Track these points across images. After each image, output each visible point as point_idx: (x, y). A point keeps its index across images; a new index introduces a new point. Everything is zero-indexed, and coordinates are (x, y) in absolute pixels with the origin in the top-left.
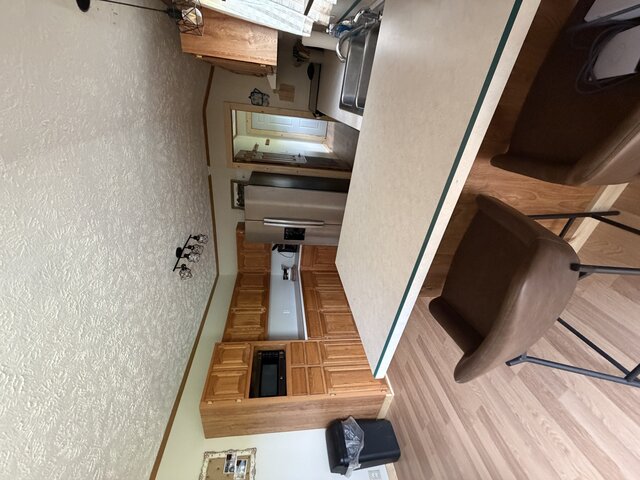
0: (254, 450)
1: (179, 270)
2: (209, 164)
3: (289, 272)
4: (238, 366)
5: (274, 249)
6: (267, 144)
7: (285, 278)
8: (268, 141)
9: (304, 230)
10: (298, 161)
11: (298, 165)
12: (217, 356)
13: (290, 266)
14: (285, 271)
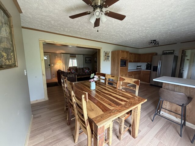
0: (109, 61)
1: (151, 41)
2: (181, 43)
3: (140, 67)
5: (148, 63)
6: (187, 60)
7: (137, 66)
8: (188, 60)
9: (157, 71)
10: (182, 70)
11: (180, 70)
12: (127, 52)
13: (142, 68)
14: (140, 66)
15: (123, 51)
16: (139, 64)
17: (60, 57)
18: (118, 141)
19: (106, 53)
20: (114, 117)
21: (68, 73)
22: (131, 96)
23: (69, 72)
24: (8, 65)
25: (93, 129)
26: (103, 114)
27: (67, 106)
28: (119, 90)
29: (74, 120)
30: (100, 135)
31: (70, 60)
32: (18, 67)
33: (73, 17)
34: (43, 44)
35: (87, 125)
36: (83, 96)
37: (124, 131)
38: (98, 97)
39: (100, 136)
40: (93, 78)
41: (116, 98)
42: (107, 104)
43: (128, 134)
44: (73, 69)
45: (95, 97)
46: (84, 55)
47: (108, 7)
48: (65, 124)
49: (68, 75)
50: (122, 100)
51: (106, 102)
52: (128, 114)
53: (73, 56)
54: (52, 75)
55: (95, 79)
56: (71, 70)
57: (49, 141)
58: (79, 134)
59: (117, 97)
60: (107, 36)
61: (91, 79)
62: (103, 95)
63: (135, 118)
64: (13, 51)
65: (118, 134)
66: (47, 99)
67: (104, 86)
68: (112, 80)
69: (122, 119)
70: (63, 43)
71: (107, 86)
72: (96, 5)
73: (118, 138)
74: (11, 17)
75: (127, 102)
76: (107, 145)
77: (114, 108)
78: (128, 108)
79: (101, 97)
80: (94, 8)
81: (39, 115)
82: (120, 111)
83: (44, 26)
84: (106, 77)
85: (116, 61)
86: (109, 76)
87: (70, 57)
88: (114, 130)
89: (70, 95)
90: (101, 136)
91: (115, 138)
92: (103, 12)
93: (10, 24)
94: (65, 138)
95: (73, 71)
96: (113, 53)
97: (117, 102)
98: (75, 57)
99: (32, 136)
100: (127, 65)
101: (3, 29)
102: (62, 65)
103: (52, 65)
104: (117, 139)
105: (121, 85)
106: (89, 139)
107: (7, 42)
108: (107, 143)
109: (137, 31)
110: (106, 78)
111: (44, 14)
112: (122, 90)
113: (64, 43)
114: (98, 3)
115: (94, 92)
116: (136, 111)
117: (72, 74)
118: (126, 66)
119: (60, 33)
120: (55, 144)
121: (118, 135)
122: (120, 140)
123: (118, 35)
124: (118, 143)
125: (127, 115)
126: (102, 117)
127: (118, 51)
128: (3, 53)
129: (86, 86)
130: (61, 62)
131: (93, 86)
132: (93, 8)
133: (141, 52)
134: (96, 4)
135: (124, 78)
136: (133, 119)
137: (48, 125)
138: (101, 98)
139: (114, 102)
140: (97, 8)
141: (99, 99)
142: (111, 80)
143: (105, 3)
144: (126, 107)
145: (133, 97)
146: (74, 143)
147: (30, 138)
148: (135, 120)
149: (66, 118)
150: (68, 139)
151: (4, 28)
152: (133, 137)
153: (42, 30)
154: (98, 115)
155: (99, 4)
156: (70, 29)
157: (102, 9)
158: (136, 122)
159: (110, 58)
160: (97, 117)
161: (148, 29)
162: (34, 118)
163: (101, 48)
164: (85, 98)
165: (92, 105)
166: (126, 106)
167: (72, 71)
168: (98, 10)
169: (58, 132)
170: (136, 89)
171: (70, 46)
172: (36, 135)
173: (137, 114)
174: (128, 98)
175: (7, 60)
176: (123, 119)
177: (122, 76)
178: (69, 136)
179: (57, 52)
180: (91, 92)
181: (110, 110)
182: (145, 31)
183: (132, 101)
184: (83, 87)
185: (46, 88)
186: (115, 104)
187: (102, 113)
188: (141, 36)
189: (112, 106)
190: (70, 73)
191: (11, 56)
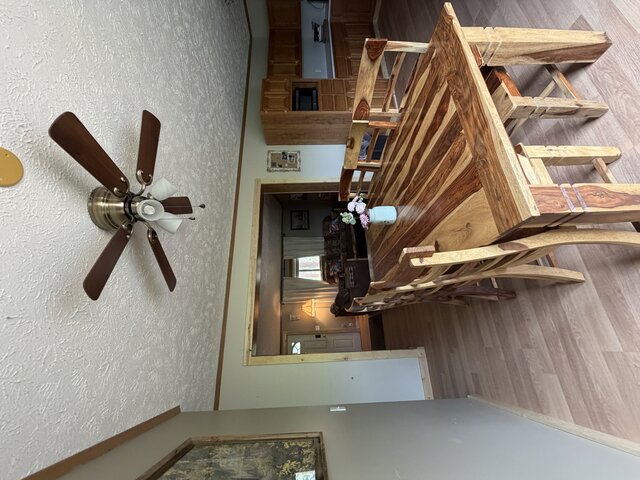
0: (299, 152)
3: (320, 30)
4: (280, 93)
7: (316, 39)
12: (266, 86)
13: (321, 22)
14: (316, 29)
15: (265, 103)
16: (307, 34)
17: (293, 305)
18: (608, 117)
19: (273, 165)
20: (503, 151)
21: (342, 286)
22: (428, 70)
23: (337, 281)
24: (316, 461)
25: (542, 226)
26: (488, 193)
27: (450, 298)
28: (401, 119)
29: (501, 280)
30: (568, 201)
31: (302, 275)
32: (321, 433)
33: (171, 281)
34: (257, 355)
35: (521, 246)
36: (415, 262)
37: (568, 95)
38: (422, 202)
39: (570, 204)
40: (355, 214)
41: (432, 135)
42: (452, 174)
43: (583, 77)
44: (328, 269)
45: (424, 212)
46: (283, 235)
47: (125, 178)
48: (508, 308)
49: (347, 286)
50: (441, 112)
51: (444, 175)
52: (500, 83)
53: (288, 268)
54: (347, 331)
55: (361, 207)
56: (332, 274)
57: (561, 361)
58: (552, 265)
59: (428, 132)
60: (219, 165)
61: (358, 221)
62: (418, 180)
63: (520, 50)
64: (279, 442)
65: (577, 119)
66: (420, 351)
67: (386, 173)
68: (365, 138)
69: (515, 106)
70: (249, 303)
71: (386, 163)
72: (126, 214)
73: (594, 119)
74: (190, 439)
75: (447, 91)
76: (616, 166)
77: (467, 148)
78: (474, 89)
79: (424, 188)
80: (136, 220)
81: (470, 380)
82: (483, 125)
83: (206, 354)
84: (355, 167)
85: (301, 126)
86: (350, 158)
87: (291, 276)
88: (558, 136)
89: (411, 292)
90: (574, 199)
91: (590, 132)
92: (142, 192)
93: (207, 444)
94: (560, 311)
95: (336, 268)
96: (271, 139)
97: (445, 131)
98: (291, 261)
99: (538, 405)
100: (313, 86)
101: (223, 464)
102: (317, 301)
103: (318, 328)
104: (598, 124)
105: (384, 110)
106: (576, 238)
107: (256, 457)
108: (604, 167)
109: (190, 56)
110: (359, 168)
111: (174, 354)
112: (402, 106)
113: (250, 299)
114: (118, 208)
115: (406, 211)
116: (490, 50)
117: (344, 272)
118: (315, 89)
119: (223, 308)
120: (575, 345)
121: (583, 119)
122: (603, 112)
123: (211, 126)
124: (618, 118)
125: (503, 84)
126: (499, 198)
127: (265, 120)
128: (284, 469)
129: (383, 234)
130: (308, 303)
131: (384, 214)
132: (135, 225)
133: (261, 31)
134: (121, 216)
135: (356, 103)
136: (521, 59)
137: (506, 356)
138: (428, 189)
139: (446, 142)
140: (133, 211)
141: (432, 198)
142: (367, 143)
143: (115, 189)
144: (470, 96)
145: (432, 67)
146: (584, 285)
147: (542, 412)
148: (527, 50)
149: (490, 301)
150: (565, 303)
151: (220, 460)
152: (602, 52)
153: (217, 356)
154: (490, 210)
155: (122, 205)
156: (207, 281)
157: (133, 195)
158: (539, 44)
159: (290, 149)
160: (496, 215)
161: (177, 14)
162: (478, 392)
163: (258, 180)
164: (421, 256)
165: (450, 227)
166: (466, 96)
167: (334, 271)
168: (138, 206)
169: (535, 331)
170: (401, 52)
171: (259, 276)
172: (535, 394)
173: (504, 45)
174: (434, 86)
175: (301, 461)
176: (517, 101)
177: (350, 102)
178: (555, 299)
179: (279, 313)
180: (403, 222)
181: (472, 164)
182: (187, 25)
183: (445, 69)
184: (388, 248)
185: (387, 352)
186: (451, 143)
187: (481, 194)
188: (204, 36)
189: (460, 155)
190: (340, 279)
191: (292, 449)
